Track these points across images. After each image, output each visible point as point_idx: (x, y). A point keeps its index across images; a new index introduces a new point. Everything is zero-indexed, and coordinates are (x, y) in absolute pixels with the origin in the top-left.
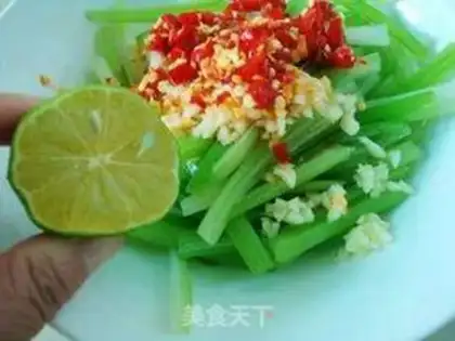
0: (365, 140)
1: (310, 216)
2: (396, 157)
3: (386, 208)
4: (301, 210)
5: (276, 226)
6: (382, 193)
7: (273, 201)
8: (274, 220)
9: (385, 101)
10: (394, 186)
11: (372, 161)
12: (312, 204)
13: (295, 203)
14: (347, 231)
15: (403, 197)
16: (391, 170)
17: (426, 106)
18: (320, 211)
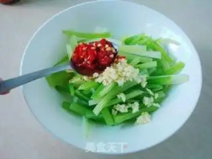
0: (147, 89)
1: (127, 111)
2: (157, 96)
3: (151, 111)
4: (124, 108)
5: (116, 112)
6: (151, 106)
7: (116, 104)
8: (116, 110)
9: (156, 77)
10: (154, 104)
11: (149, 96)
12: (128, 107)
13: (123, 106)
14: (138, 116)
15: (157, 108)
16: (155, 100)
17: (168, 81)
18: (130, 109)
